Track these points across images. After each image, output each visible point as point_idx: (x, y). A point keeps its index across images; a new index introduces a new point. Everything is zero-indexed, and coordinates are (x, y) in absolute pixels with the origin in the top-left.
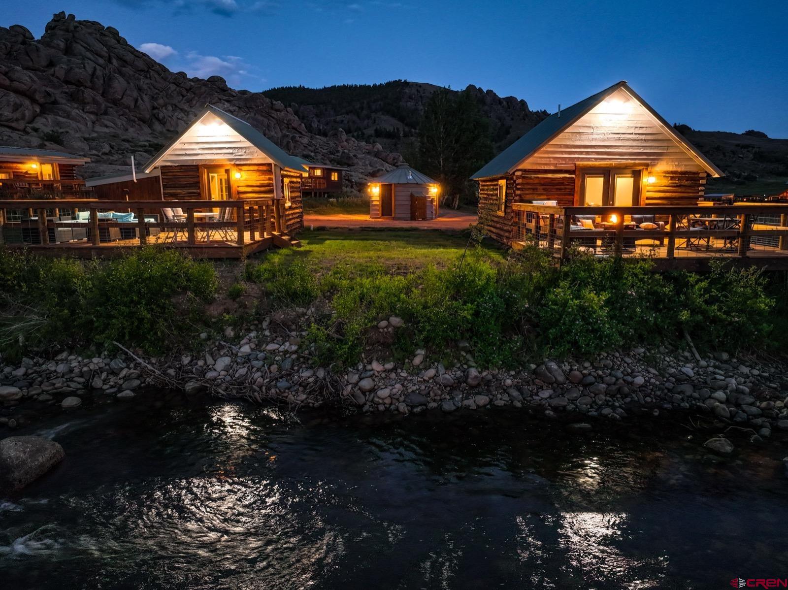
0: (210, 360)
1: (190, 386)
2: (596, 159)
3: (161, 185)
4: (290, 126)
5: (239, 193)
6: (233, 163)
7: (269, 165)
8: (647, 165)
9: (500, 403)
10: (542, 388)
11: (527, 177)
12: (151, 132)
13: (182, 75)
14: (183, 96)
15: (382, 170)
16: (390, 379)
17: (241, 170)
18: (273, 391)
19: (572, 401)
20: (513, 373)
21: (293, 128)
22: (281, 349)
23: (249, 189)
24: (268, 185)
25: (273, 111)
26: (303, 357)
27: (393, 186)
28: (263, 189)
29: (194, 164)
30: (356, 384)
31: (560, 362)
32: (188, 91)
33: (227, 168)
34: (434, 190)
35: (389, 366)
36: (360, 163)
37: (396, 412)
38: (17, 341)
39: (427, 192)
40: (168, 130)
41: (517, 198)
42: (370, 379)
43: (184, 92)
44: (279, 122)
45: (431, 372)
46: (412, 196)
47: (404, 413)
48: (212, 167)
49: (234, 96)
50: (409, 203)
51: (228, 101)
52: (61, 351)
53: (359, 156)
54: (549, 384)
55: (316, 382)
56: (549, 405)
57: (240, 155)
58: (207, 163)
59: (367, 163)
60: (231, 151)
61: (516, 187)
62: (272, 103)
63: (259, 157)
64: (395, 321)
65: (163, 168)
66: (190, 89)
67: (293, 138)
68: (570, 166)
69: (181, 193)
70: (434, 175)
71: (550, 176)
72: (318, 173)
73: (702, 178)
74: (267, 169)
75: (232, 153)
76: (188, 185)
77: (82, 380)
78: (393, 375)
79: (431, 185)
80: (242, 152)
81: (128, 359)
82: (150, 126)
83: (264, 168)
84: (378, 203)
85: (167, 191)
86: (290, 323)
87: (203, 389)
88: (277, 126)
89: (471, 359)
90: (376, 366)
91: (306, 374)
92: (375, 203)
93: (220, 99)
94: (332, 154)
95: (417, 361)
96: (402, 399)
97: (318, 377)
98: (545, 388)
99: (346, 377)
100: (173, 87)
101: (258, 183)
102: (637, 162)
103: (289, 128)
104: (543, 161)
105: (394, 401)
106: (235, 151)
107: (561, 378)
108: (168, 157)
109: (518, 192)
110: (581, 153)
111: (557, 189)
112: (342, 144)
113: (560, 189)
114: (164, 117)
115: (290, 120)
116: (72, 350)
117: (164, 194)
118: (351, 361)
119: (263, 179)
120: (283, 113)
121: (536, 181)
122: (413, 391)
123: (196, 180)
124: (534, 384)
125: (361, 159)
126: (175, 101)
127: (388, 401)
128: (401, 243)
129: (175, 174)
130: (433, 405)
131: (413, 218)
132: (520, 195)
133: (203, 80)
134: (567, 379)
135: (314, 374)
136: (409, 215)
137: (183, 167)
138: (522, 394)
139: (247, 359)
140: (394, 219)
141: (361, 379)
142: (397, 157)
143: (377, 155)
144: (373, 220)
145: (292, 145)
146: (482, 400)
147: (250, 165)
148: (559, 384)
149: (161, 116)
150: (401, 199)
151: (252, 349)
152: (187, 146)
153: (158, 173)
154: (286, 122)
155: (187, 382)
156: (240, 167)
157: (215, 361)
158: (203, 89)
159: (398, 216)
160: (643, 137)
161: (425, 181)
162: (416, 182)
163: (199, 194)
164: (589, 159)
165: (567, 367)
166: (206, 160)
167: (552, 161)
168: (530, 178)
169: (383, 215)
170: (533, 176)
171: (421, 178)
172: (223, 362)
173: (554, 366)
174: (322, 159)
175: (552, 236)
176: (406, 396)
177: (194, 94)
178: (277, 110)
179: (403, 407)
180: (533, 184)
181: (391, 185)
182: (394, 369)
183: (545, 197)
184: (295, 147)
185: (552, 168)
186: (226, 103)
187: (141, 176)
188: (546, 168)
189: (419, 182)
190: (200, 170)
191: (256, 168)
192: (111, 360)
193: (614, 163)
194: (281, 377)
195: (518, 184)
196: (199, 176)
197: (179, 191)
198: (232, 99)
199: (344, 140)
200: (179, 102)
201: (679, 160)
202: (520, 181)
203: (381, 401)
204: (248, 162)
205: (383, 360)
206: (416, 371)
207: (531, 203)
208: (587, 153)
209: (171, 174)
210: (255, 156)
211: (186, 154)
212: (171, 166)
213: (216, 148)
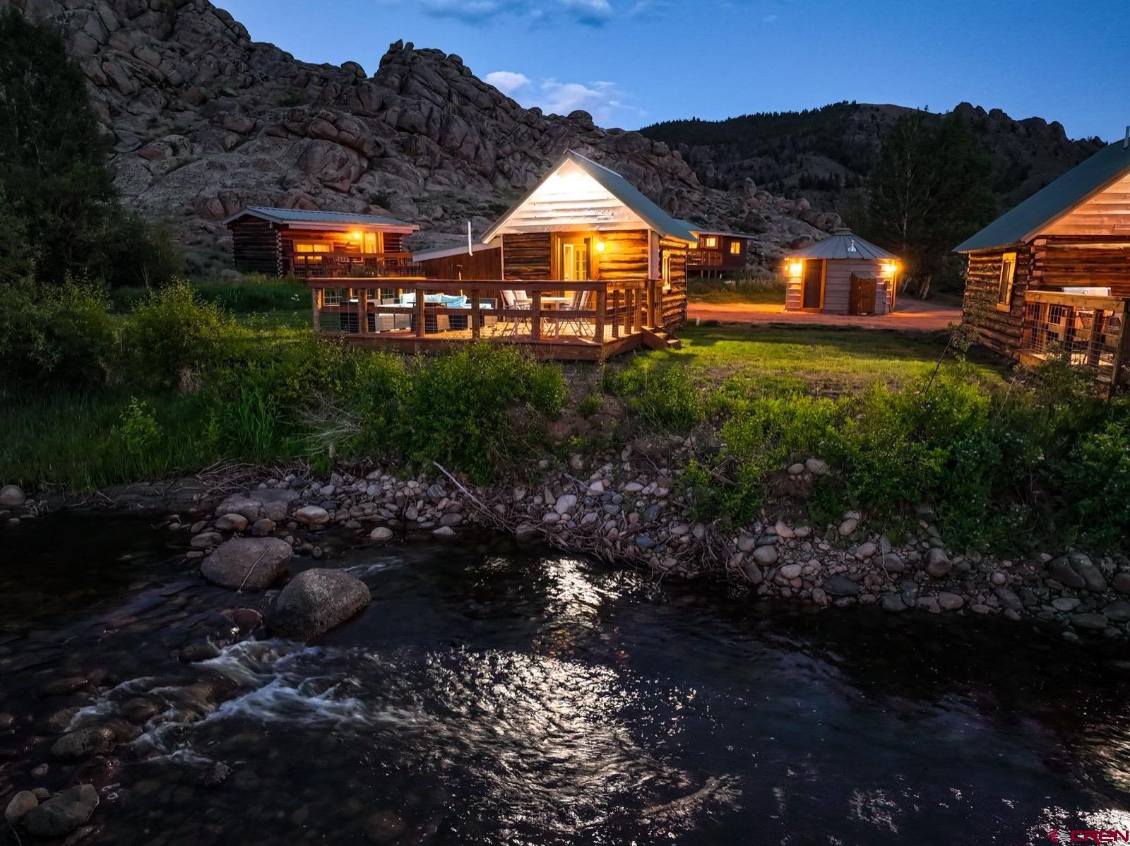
0: (550, 499)
1: (522, 529)
3: (502, 259)
4: (675, 177)
5: (601, 271)
6: (595, 229)
7: (645, 231)
9: (982, 609)
10: (1059, 594)
11: (1056, 249)
12: (492, 189)
13: (537, 111)
14: (536, 140)
15: (808, 238)
16: (802, 550)
17: (605, 239)
18: (631, 548)
19: (1116, 623)
20: (1008, 564)
21: (681, 179)
22: (646, 491)
23: (615, 266)
24: (641, 260)
25: (654, 156)
26: (676, 506)
27: (824, 263)
28: (633, 265)
29: (545, 231)
30: (749, 553)
31: (1097, 555)
32: (541, 132)
33: (587, 237)
34: (890, 269)
35: (803, 531)
36: (775, 228)
37: (808, 601)
38: (327, 452)
39: (878, 273)
40: (514, 187)
41: (1035, 283)
42: (771, 548)
43: (537, 135)
44: (660, 171)
45: (869, 548)
46: (853, 278)
47: (822, 605)
48: (566, 236)
49: (601, 137)
50: (847, 288)
51: (592, 144)
52: (373, 469)
53: (774, 218)
54: (1074, 588)
55: (691, 543)
56: (1071, 624)
57: (605, 219)
58: (561, 229)
59: (786, 227)
60: (593, 213)
61: (1034, 264)
62: (652, 145)
63: (632, 220)
64: (816, 465)
65: (506, 236)
66: (545, 130)
67: (679, 193)
69: (526, 271)
70: (891, 246)
71: (1100, 246)
72: (711, 243)
74: (641, 237)
75: (595, 216)
76: (536, 260)
77: (394, 507)
78: (807, 546)
79: (886, 260)
80: (608, 214)
81: (450, 487)
82: (492, 182)
83: (637, 236)
84: (799, 288)
85: (508, 268)
86: (659, 456)
87: (537, 535)
88: (657, 177)
89: (937, 535)
90: (781, 530)
91: (678, 530)
92: (793, 287)
93: (583, 142)
94: (733, 215)
95: (846, 528)
96: (819, 582)
97: (694, 537)
98: (1064, 593)
99: (735, 540)
100: (523, 128)
101: (627, 258)
103: (673, 179)
104: (1089, 222)
105: (806, 585)
106: (600, 213)
107: (1097, 582)
108: (515, 222)
109: (1037, 273)
111: (1112, 268)
112: (749, 201)
113: (1118, 269)
114: (510, 169)
115: (676, 168)
116: (385, 468)
117: (505, 271)
118: (744, 518)
119: (634, 252)
120: (666, 159)
121: (1073, 255)
122: (837, 574)
123: (545, 253)
124: (1045, 585)
125: (776, 222)
126: (525, 148)
127: (797, 583)
128: (831, 349)
129: (519, 244)
130: (870, 598)
131: (853, 311)
132: (1041, 279)
133: (562, 117)
134: (1109, 585)
135: (690, 532)
136: (846, 307)
137: (530, 236)
138: (1022, 599)
139: (599, 500)
140: (823, 312)
141: (757, 546)
142: (832, 218)
143: (801, 216)
144: (790, 312)
145: (676, 203)
146: (951, 600)
147: (617, 232)
148: (1092, 591)
149: (506, 167)
150: (835, 284)
151: (606, 488)
152: (537, 208)
153: (499, 244)
154: (670, 170)
155: (519, 523)
156: (605, 236)
157: (557, 499)
158: (562, 128)
159: (828, 307)
161: (876, 254)
162: (859, 257)
163: (549, 272)
165: (1110, 566)
166: (560, 226)
167: (1107, 221)
168: (1062, 250)
169: (805, 306)
170: (1067, 246)
171: (869, 250)
172: (566, 502)
173: (1085, 561)
174: (718, 222)
175: (1096, 346)
176: (826, 579)
177: (550, 136)
178: (658, 155)
179: (819, 596)
180: (1065, 260)
181: (820, 261)
182: (810, 537)
183: (1088, 281)
184: (680, 205)
186: (590, 147)
187: (479, 248)
188: (1093, 233)
189: (867, 256)
190: (552, 239)
191: (625, 236)
192: (430, 485)
194: (643, 531)
195: (1039, 260)
196: (550, 248)
197: (524, 268)
198: (598, 141)
199: (752, 195)
200: (530, 148)
202: (1042, 255)
203: (785, 582)
204: (616, 228)
205: (793, 521)
206: (845, 543)
207: (1061, 290)
209: (515, 245)
210: (626, 219)
211: (536, 219)
212: (516, 235)
213: (574, 210)
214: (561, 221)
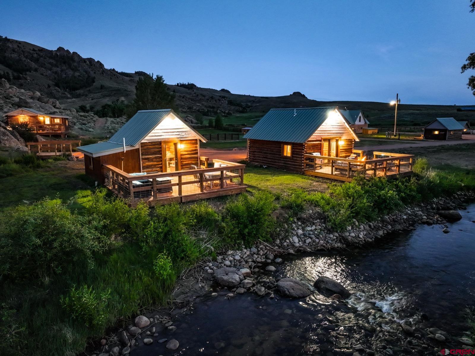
2: (327, 135)
3: (141, 153)
5: (181, 155)
6: (179, 139)
7: (196, 140)
8: (340, 137)
9: (386, 232)
22: (313, 228)
23: (186, 153)
24: (195, 150)
28: (192, 152)
29: (159, 141)
30: (350, 236)
33: (176, 142)
38: (211, 250)
47: (371, 242)
48: (167, 142)
57: (183, 136)
58: (166, 140)
60: (178, 133)
63: (193, 135)
65: (142, 143)
68: (320, 139)
69: (151, 157)
71: (314, 142)
73: (353, 141)
75: (179, 135)
76: (155, 153)
80: (183, 134)
83: (194, 142)
85: (143, 157)
96: (366, 237)
97: (336, 236)
101: (190, 149)
102: (337, 136)
104: (315, 137)
106: (180, 133)
108: (147, 137)
110: (323, 133)
111: (316, 148)
117: (142, 158)
119: (193, 147)
121: (311, 145)
123: (160, 150)
129: (148, 147)
132: (306, 151)
135: (334, 235)
137: (153, 143)
139: (305, 235)
151: (303, 231)
152: (155, 131)
153: (139, 147)
156: (182, 142)
160: (339, 127)
163: (161, 157)
164: (325, 136)
166: (165, 139)
167: (317, 137)
168: (309, 144)
172: (295, 239)
179: (369, 240)
183: (313, 151)
185: (315, 139)
187: (130, 148)
188: (313, 139)
190: (162, 144)
191: (189, 142)
193: (332, 136)
196: (161, 148)
201: (348, 135)
202: (306, 145)
204: (187, 139)
208: (325, 133)
209: (146, 147)
210: (190, 136)
211: (155, 136)
212: (146, 143)
213: (171, 132)
214: (165, 137)
